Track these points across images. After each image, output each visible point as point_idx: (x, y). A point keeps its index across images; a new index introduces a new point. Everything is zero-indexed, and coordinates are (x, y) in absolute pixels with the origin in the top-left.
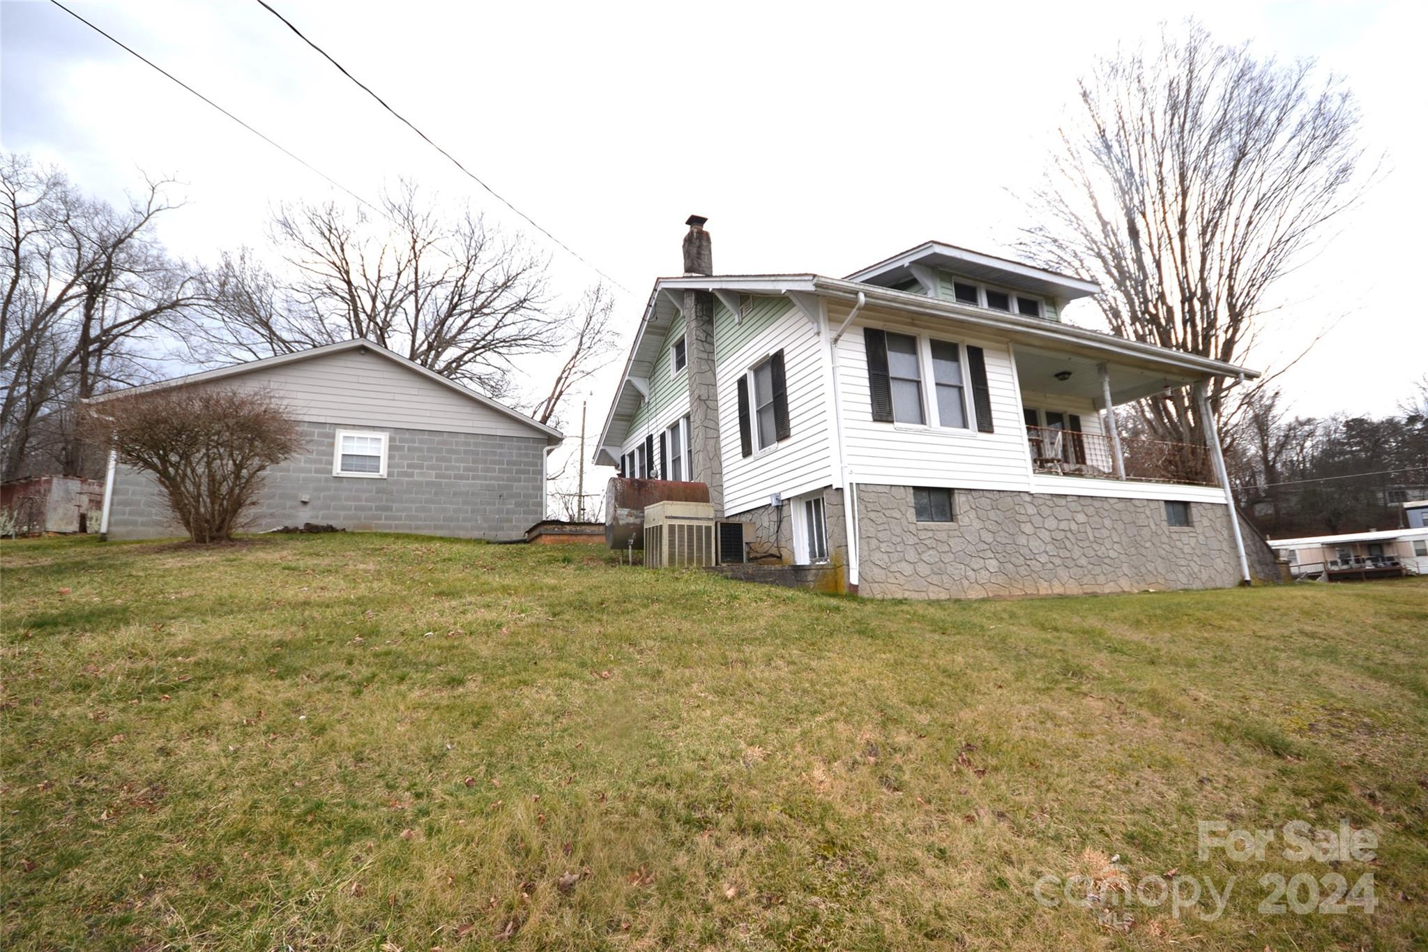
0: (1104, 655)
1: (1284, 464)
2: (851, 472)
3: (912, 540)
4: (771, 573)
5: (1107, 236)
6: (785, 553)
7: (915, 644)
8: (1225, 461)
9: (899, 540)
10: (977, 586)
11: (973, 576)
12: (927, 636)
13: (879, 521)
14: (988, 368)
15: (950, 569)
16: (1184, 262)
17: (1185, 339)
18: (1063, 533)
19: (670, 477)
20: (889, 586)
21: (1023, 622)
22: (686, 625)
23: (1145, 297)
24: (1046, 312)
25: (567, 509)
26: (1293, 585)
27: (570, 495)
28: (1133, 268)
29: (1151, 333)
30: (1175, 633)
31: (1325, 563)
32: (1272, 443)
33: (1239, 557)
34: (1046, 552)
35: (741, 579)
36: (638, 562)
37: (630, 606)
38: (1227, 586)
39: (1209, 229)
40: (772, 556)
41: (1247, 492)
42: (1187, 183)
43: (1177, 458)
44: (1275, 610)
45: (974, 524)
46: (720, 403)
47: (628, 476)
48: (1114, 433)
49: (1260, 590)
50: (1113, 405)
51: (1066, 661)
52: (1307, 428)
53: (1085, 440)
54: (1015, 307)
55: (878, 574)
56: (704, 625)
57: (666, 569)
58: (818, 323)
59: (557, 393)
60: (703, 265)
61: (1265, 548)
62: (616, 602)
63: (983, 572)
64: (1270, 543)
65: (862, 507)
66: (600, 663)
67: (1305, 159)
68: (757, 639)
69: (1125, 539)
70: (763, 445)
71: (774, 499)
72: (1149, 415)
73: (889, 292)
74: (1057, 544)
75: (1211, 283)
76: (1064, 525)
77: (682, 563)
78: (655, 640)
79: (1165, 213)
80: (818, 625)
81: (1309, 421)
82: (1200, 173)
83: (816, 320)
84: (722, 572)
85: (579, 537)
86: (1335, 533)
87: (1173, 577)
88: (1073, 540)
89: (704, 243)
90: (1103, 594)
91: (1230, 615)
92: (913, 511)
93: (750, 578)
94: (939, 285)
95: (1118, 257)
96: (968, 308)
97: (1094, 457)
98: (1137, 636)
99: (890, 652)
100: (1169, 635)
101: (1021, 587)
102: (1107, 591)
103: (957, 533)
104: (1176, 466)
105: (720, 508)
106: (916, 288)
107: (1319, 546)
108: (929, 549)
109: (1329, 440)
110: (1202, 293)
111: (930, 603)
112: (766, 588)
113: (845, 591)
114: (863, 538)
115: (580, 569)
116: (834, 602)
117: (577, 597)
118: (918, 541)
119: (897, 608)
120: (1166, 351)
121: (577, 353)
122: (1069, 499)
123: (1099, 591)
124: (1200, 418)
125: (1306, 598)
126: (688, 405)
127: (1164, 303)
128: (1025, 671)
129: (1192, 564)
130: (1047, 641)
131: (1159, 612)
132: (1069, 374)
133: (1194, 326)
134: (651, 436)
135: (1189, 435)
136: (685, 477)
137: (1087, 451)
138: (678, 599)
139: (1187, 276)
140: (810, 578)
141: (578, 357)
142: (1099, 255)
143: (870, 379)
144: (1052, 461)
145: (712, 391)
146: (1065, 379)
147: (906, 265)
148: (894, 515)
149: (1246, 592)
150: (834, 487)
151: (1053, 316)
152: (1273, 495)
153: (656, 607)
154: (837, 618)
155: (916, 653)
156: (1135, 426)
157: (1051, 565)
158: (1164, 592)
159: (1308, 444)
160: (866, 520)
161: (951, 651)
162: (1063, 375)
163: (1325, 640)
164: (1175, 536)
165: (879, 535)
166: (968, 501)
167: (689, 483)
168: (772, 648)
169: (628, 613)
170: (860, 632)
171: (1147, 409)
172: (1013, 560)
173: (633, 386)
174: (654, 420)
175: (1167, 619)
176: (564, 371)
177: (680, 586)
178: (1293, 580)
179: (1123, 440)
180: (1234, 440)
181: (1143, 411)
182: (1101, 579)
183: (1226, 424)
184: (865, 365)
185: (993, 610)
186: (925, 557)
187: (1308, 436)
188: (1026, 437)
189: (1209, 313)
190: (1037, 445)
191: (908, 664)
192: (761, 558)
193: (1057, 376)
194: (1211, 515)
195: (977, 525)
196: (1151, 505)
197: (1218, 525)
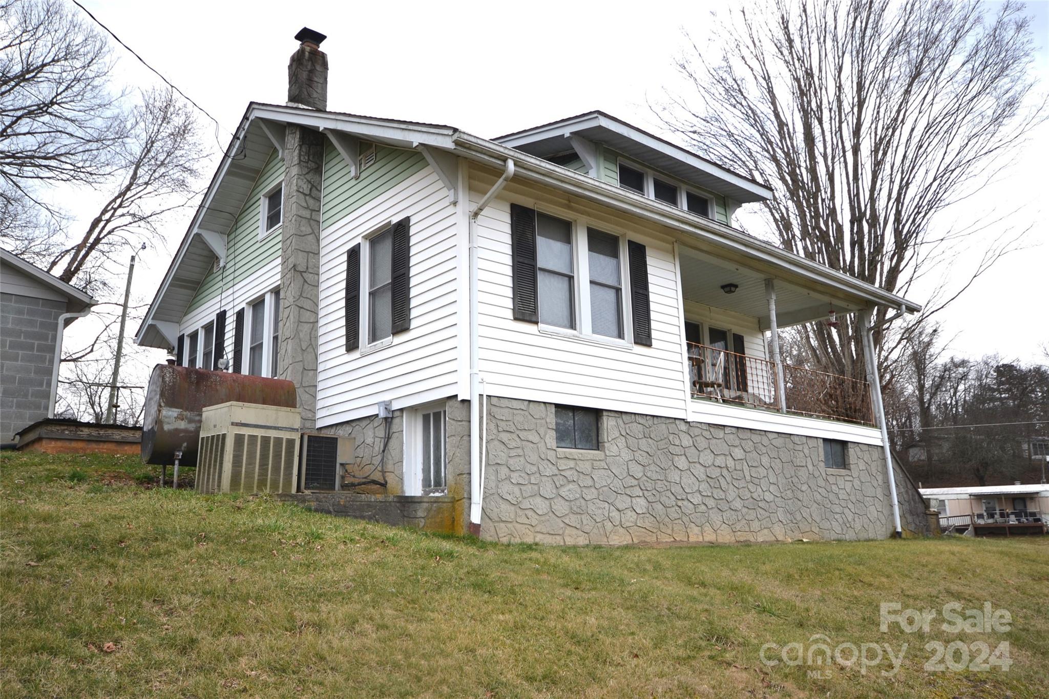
0: (751, 617)
1: (939, 407)
2: (482, 382)
3: (549, 470)
4: (369, 505)
5: (782, 137)
6: (391, 479)
7: (541, 602)
8: (883, 400)
9: (534, 469)
10: (621, 530)
11: (618, 518)
12: (557, 591)
13: (513, 444)
14: (650, 270)
15: (591, 507)
16: (856, 178)
17: (852, 262)
18: (719, 470)
19: (245, 370)
20: (518, 526)
21: (669, 575)
22: (242, 574)
23: (817, 209)
24: (716, 213)
25: (93, 405)
26: (941, 538)
27: (99, 385)
28: (806, 177)
29: (820, 251)
30: (825, 591)
31: (972, 516)
32: (928, 384)
33: (892, 506)
34: (700, 492)
35: (329, 512)
36: (186, 484)
37: (163, 546)
38: (879, 538)
39: (881, 146)
40: (375, 482)
41: (902, 434)
42: (864, 93)
43: (838, 392)
44: (923, 566)
45: (623, 454)
46: (322, 278)
47: (186, 363)
48: (778, 358)
49: (910, 542)
50: (779, 326)
51: (711, 623)
52: (961, 370)
53: (748, 364)
54: (684, 203)
55: (506, 511)
56: (269, 573)
57: (224, 494)
58: (456, 190)
59: (91, 240)
60: (315, 95)
61: (917, 497)
62: (142, 540)
63: (629, 513)
64: (922, 491)
65: (492, 426)
66: (102, 630)
67: (976, 87)
68: (340, 593)
69: (782, 481)
70: (374, 337)
71: (382, 409)
72: (814, 343)
73: (543, 164)
74: (712, 482)
75: (881, 203)
76: (720, 461)
77: (249, 488)
78: (193, 595)
79: (841, 122)
80: (423, 575)
81: (963, 363)
82: (876, 86)
83: (453, 186)
84: (304, 501)
85: (101, 446)
86: (982, 484)
87: (826, 525)
88: (729, 479)
89: (319, 68)
90: (756, 543)
91: (880, 570)
92: (553, 434)
93: (341, 511)
94: (602, 164)
95: (793, 164)
96: (631, 196)
97: (755, 384)
98: (786, 594)
99: (511, 612)
100: (819, 593)
101: (669, 532)
102: (760, 539)
103: (603, 464)
104: (837, 402)
105: (310, 415)
106: (577, 165)
107: (967, 497)
108: (569, 482)
109: (981, 384)
110: (870, 215)
111: (565, 550)
112: (361, 525)
113: (463, 531)
114: (491, 464)
115: (97, 490)
116: (447, 545)
117: (83, 531)
118: (556, 472)
119: (525, 555)
120: (833, 272)
121: (128, 188)
122: (727, 430)
123: (752, 539)
124: (862, 350)
125: (953, 554)
126: (279, 276)
127: (835, 220)
128: (665, 636)
129: (846, 511)
130: (693, 599)
131: (811, 565)
132: (736, 286)
133: (862, 249)
134: (225, 312)
135: (851, 367)
136: (266, 372)
137: (749, 377)
138: (237, 537)
139: (858, 194)
140: (420, 513)
141: (129, 194)
142: (774, 159)
143: (513, 267)
144: (712, 385)
145: (312, 261)
146: (731, 292)
147: (567, 135)
148: (531, 438)
149: (896, 544)
150: (460, 398)
151: (723, 218)
152: (927, 439)
153: (202, 548)
154: (449, 567)
155: (541, 614)
156: (800, 354)
157: (703, 507)
158: (817, 543)
159: (961, 387)
160: (496, 442)
161: (584, 611)
162: (729, 288)
163: (971, 601)
164: (831, 480)
165: (511, 461)
166: (618, 426)
167: (272, 379)
168: (359, 607)
169: (159, 555)
170: (476, 586)
171: (811, 334)
172: (663, 499)
173: (204, 243)
174: (230, 291)
175: (819, 574)
176: (105, 211)
177: (242, 519)
178: (941, 533)
179: (786, 367)
180: (892, 377)
181: (808, 338)
182: (755, 525)
183: (886, 358)
184: (508, 250)
185: (636, 559)
186: (564, 492)
187: (961, 379)
188: (686, 355)
189: (876, 237)
190: (697, 364)
191: (531, 628)
192: (360, 484)
193: (723, 287)
194: (867, 458)
195: (626, 455)
196: (810, 443)
197: (874, 470)
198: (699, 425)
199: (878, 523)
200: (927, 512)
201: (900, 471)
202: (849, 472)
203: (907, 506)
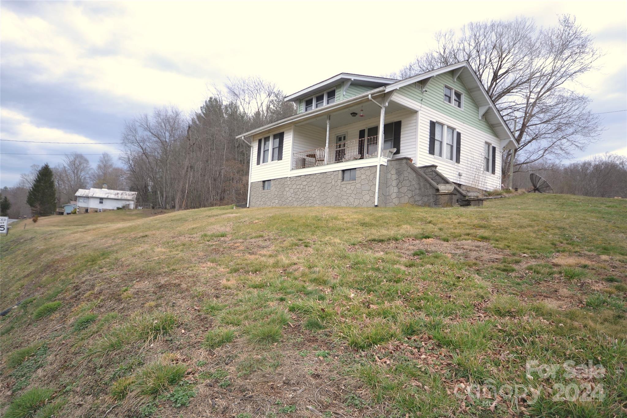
9: (258, 196)
11: (272, 205)
54: (325, 98)
55: (253, 204)
69: (320, 189)
122: (302, 177)
129: (350, 198)
162: (353, 115)
165: (254, 195)
166: (273, 183)
172: (282, 199)
182: (308, 205)
194: (368, 173)
195: (274, 190)
196: (335, 173)
197: (371, 178)
198: (293, 177)
199: (370, 202)
200: (437, 194)
201: (414, 173)
202: (354, 181)
203: (417, 192)
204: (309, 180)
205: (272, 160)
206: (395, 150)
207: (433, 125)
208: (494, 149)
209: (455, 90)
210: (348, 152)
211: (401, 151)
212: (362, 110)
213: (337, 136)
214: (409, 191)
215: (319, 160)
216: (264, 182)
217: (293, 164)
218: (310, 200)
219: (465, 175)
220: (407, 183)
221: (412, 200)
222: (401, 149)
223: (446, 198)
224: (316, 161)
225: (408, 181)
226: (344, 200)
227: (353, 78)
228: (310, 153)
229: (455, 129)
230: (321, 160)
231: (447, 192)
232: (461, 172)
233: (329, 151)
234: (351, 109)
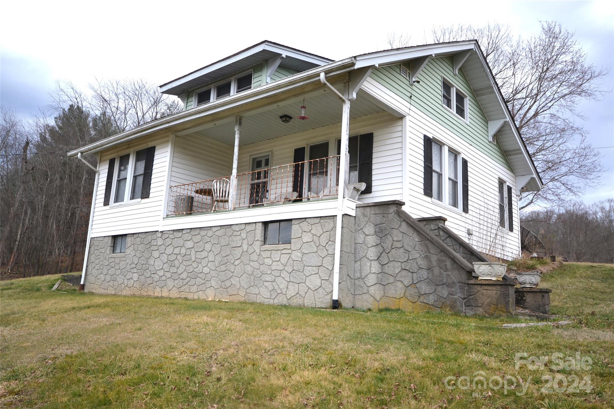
10: (127, 289)
11: (127, 283)
13: (97, 254)
14: (155, 158)
15: (118, 278)
20: (95, 285)
34: (163, 269)
54: (234, 87)
63: (131, 281)
65: (93, 248)
76: (177, 251)
92: (110, 248)
101: (146, 290)
103: (124, 259)
108: (112, 268)
114: (91, 263)
118: (108, 264)
143: (106, 185)
148: (102, 251)
157: (164, 277)
160: (93, 254)
165: (96, 261)
182: (194, 289)
184: (106, 179)
186: (110, 272)
194: (317, 230)
195: (133, 253)
196: (249, 228)
197: (324, 240)
198: (168, 232)
199: (320, 290)
200: (472, 282)
201: (415, 235)
202: (288, 246)
203: (424, 274)
204: (197, 238)
205: (133, 197)
206: (363, 187)
207: (429, 142)
208: (510, 189)
209: (457, 89)
210: (273, 187)
211: (373, 189)
212: (304, 107)
213: (254, 159)
214: (404, 273)
215: (218, 201)
216: (115, 237)
217: (168, 206)
218: (198, 279)
219: (477, 234)
220: (399, 254)
221: (412, 291)
222: (374, 183)
223: (493, 292)
224: (213, 202)
225: (402, 250)
226: (265, 284)
227: (285, 53)
228: (201, 187)
229: (459, 153)
230: (222, 201)
231: (494, 279)
232: (470, 227)
233: (238, 185)
234: (281, 104)
